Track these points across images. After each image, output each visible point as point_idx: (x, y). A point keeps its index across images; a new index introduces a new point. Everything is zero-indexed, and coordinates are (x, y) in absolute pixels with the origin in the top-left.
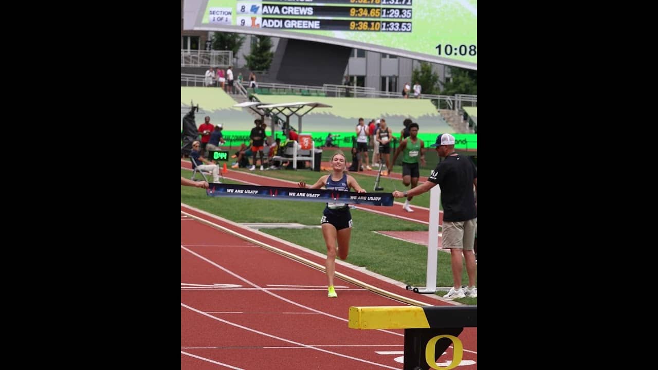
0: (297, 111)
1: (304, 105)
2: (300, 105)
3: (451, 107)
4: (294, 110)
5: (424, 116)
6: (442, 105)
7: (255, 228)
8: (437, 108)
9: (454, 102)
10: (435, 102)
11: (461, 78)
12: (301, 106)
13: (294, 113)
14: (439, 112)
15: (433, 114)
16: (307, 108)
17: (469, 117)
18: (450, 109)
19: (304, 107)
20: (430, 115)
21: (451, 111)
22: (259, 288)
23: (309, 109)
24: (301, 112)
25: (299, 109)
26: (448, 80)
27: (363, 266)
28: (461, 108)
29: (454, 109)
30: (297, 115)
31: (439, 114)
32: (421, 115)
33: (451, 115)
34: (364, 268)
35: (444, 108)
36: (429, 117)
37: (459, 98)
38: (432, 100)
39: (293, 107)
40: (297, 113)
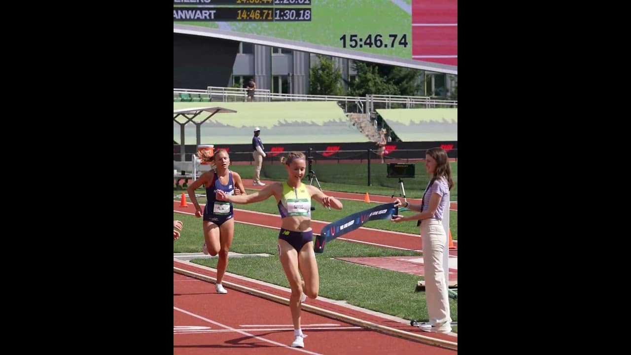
0: (193, 117)
1: (201, 111)
2: (196, 110)
3: (362, 110)
4: (190, 116)
5: (330, 122)
6: (352, 108)
7: (184, 259)
8: (345, 112)
9: (364, 103)
10: (343, 104)
11: (369, 75)
12: (198, 112)
13: (190, 120)
14: (347, 116)
15: (340, 120)
16: (205, 115)
17: (384, 121)
18: (360, 112)
19: (201, 113)
20: (337, 121)
21: (361, 115)
22: (232, 329)
23: (208, 116)
24: (198, 119)
25: (196, 115)
26: (353, 77)
27: (343, 300)
28: (375, 111)
29: (365, 112)
30: (194, 122)
31: (348, 119)
32: (326, 120)
33: (361, 120)
34: (345, 301)
35: (354, 111)
36: (336, 122)
37: (370, 99)
38: (339, 102)
39: (189, 113)
40: (193, 120)
